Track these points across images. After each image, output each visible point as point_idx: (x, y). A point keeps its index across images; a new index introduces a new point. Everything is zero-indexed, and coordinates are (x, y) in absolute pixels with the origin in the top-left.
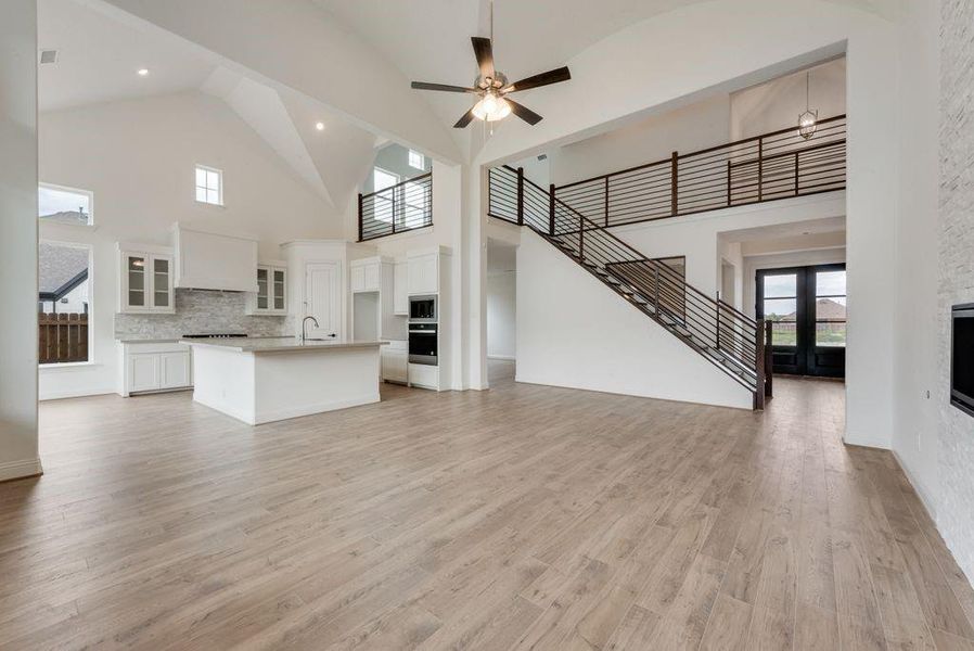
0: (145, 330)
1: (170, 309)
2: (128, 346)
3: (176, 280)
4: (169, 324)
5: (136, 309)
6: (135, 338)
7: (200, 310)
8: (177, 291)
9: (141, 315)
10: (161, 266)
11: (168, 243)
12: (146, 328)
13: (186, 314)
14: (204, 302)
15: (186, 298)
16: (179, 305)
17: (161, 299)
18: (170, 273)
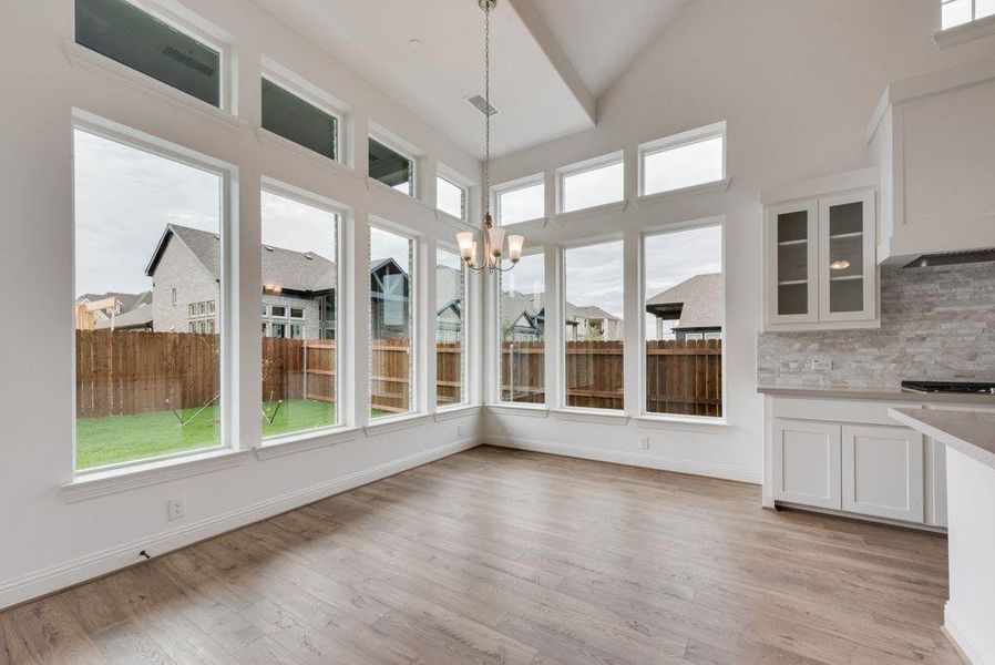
0: (813, 366)
1: (868, 316)
2: (770, 399)
3: (882, 242)
4: (866, 355)
5: (793, 322)
6: (795, 382)
7: (951, 316)
8: (887, 271)
9: (803, 334)
10: (847, 218)
11: (866, 159)
12: (816, 362)
13: (909, 329)
14: (962, 293)
15: (910, 290)
16: (891, 306)
17: (845, 294)
18: (867, 233)
